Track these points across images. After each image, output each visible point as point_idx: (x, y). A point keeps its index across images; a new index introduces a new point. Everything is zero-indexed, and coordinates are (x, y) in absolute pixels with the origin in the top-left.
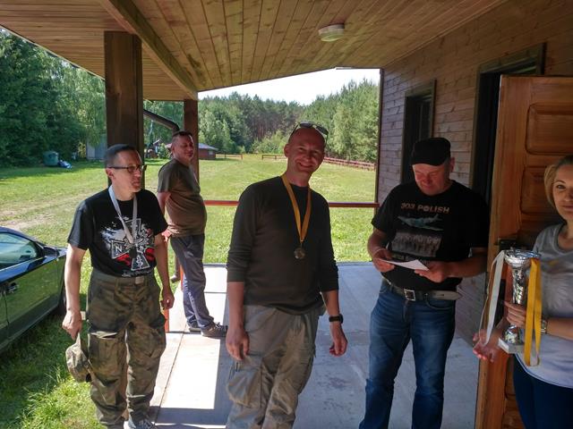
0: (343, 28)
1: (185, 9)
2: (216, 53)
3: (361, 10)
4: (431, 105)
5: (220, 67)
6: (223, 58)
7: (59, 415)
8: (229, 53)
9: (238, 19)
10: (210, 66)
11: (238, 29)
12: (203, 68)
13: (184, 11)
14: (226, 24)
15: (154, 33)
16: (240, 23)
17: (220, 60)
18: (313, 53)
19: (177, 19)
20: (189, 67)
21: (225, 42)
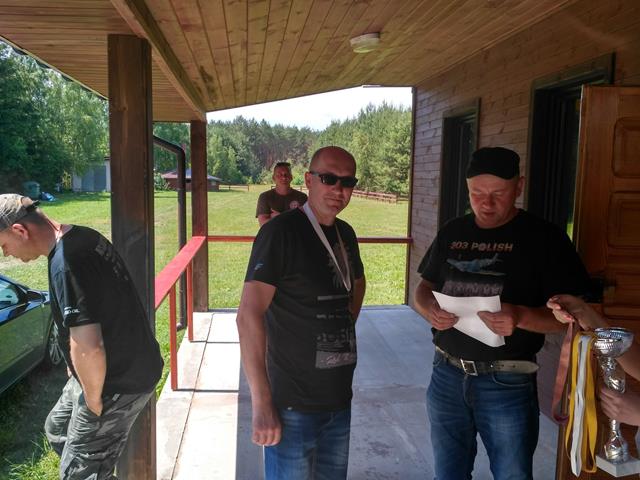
0: (379, 37)
1: (203, 10)
2: (232, 65)
3: (401, 16)
4: (475, 125)
5: (235, 82)
6: (239, 72)
8: (247, 65)
9: (262, 23)
10: (224, 81)
11: (260, 36)
12: (216, 83)
13: (201, 13)
14: (247, 30)
15: (165, 40)
16: (264, 29)
17: (235, 73)
18: (339, 67)
19: (192, 23)
20: (200, 82)
21: (244, 51)
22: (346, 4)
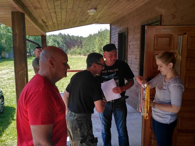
0: (96, 10)
2: (52, 19)
3: (102, 4)
4: (127, 36)
5: (54, 23)
6: (55, 20)
8: (57, 18)
9: (59, 7)
10: (50, 23)
11: (60, 10)
12: (48, 24)
13: (40, 4)
14: (55, 9)
15: (29, 12)
17: (53, 21)
19: (38, 7)
21: (55, 15)
22: (84, 1)
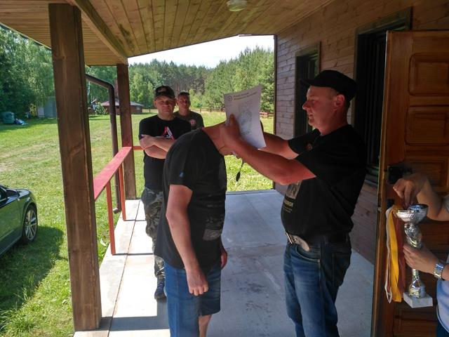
2: (143, 23)
4: (317, 61)
6: (148, 27)
7: (28, 327)
8: (154, 23)
10: (138, 34)
11: (161, 2)
12: (132, 37)
21: (151, 13)
